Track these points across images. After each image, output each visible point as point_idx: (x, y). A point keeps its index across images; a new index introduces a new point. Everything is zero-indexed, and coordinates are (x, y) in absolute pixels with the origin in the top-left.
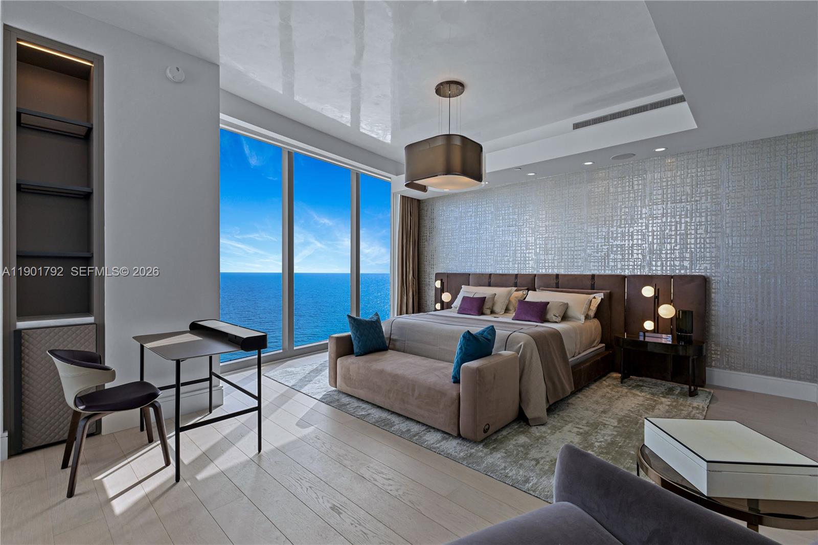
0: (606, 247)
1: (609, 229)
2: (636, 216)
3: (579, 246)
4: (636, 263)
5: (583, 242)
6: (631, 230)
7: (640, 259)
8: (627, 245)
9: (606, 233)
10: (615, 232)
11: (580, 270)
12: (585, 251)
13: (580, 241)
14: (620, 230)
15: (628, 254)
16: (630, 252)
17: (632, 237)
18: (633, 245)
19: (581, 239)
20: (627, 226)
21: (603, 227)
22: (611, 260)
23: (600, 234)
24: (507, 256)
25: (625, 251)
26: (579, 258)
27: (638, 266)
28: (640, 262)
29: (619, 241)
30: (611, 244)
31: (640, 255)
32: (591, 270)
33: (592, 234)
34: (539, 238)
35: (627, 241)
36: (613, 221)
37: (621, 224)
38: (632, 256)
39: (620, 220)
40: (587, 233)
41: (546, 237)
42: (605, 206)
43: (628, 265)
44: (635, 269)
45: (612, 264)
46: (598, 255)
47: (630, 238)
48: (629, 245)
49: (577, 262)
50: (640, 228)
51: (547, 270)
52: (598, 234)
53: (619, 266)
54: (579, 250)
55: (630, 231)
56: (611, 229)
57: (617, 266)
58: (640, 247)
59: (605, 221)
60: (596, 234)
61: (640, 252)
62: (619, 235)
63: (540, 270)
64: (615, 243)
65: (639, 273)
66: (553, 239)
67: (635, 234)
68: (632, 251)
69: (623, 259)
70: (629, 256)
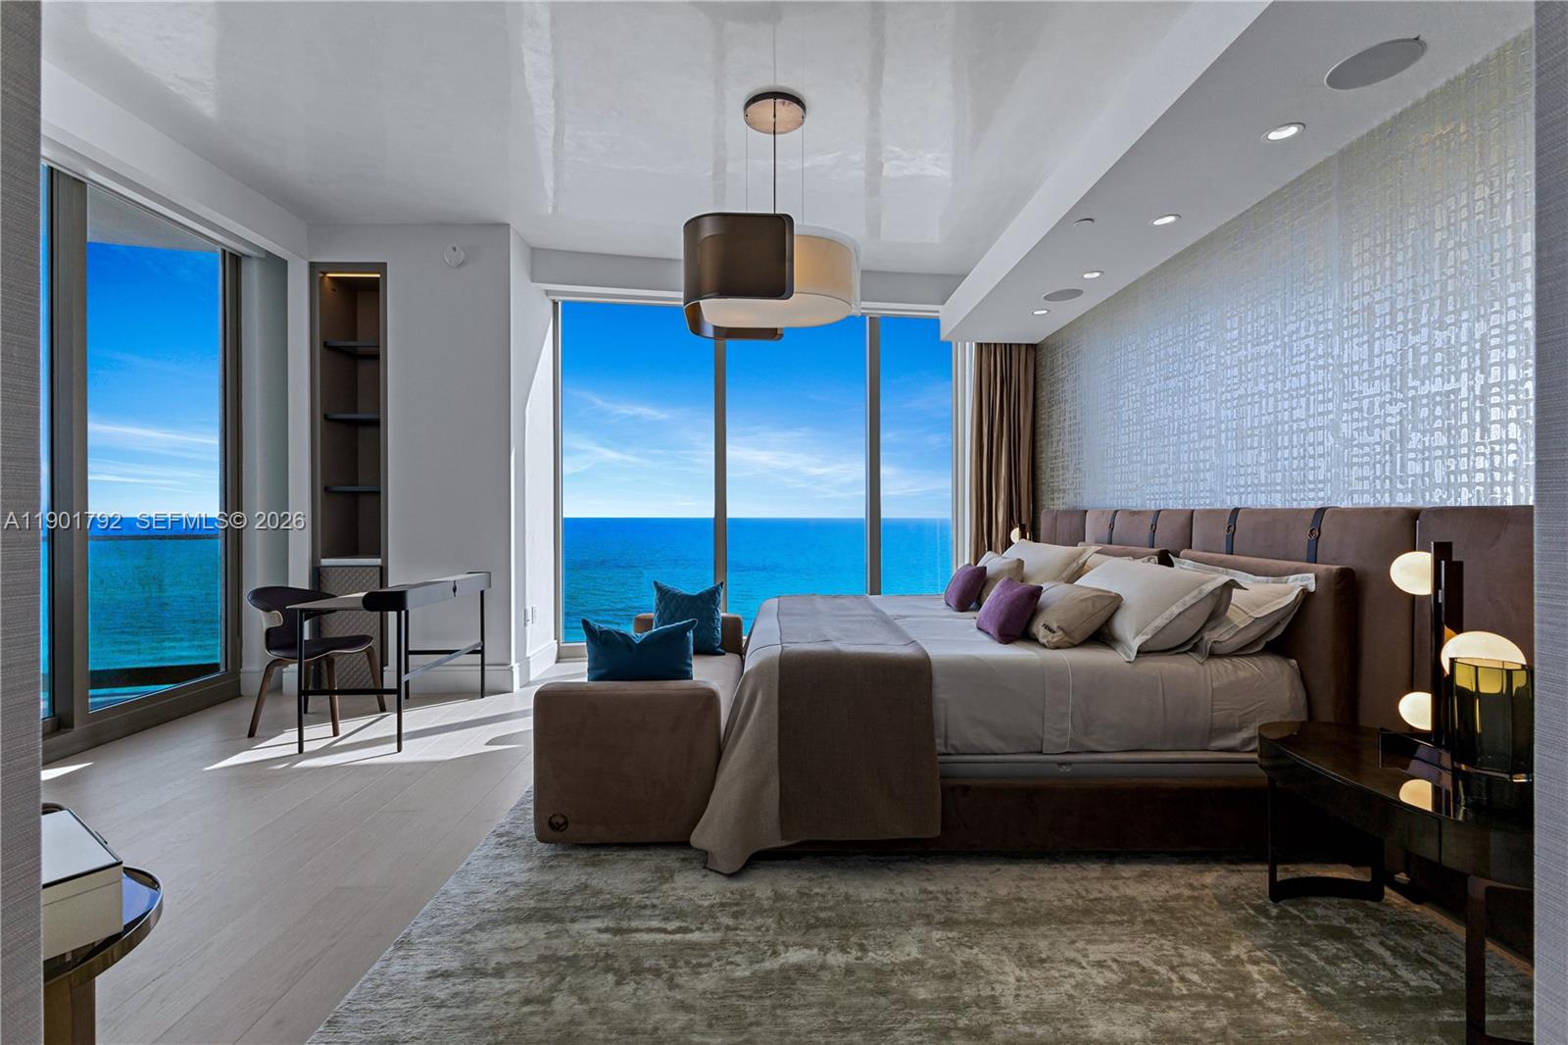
0: (1394, 409)
1: (1405, 341)
2: (1496, 269)
3: (1320, 414)
4: (1497, 459)
5: (1330, 400)
6: (1480, 328)
7: (1515, 441)
8: (1464, 393)
9: (1394, 356)
10: (1425, 348)
11: (1321, 494)
12: (1334, 427)
13: (1320, 397)
14: (1440, 337)
15: (1467, 426)
16: (1478, 419)
17: (1484, 357)
18: (1486, 387)
19: (1323, 392)
20: (1465, 315)
21: (1385, 336)
22: (1412, 455)
23: (1377, 362)
25: (1457, 416)
26: (1321, 456)
27: (1504, 472)
28: (1513, 457)
29: (1439, 380)
30: (1411, 393)
31: (1512, 425)
32: (1352, 493)
33: (1356, 368)
34: (1227, 400)
35: (1464, 376)
36: (1417, 310)
37: (1444, 313)
38: (1485, 431)
39: (1441, 298)
40: (1341, 365)
41: (1240, 397)
42: (1393, 256)
43: (1471, 472)
44: (1493, 483)
45: (1414, 468)
46: (1370, 440)
47: (1478, 363)
48: (1471, 389)
49: (1313, 469)
50: (1512, 315)
51: (1243, 496)
52: (1371, 364)
53: (1439, 475)
54: (1320, 428)
55: (1477, 336)
56: (1413, 339)
57: (1431, 475)
58: (1515, 392)
59: (1392, 314)
60: (1366, 366)
61: (1512, 414)
62: (1439, 356)
63: (1229, 497)
64: (1423, 391)
65: (1510, 502)
66: (1256, 398)
67: (1493, 342)
68: (1485, 416)
69: (1451, 451)
70: (1471, 435)
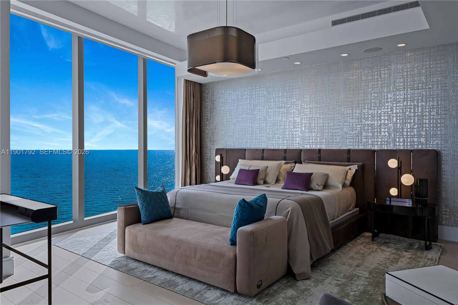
0: (359, 126)
1: (361, 111)
2: (383, 100)
3: (337, 125)
4: (383, 139)
5: (340, 122)
6: (379, 111)
7: (387, 136)
8: (376, 125)
9: (359, 114)
10: (366, 114)
11: (338, 146)
12: (342, 129)
13: (338, 121)
14: (370, 112)
15: (376, 132)
16: (379, 131)
17: (380, 118)
18: (381, 124)
19: (338, 120)
20: (376, 108)
21: (356, 109)
22: (363, 137)
23: (354, 115)
24: (277, 134)
25: (374, 129)
26: (338, 136)
27: (385, 142)
28: (386, 139)
29: (370, 121)
30: (363, 123)
31: (386, 133)
32: (347, 145)
33: (348, 115)
34: (305, 118)
35: (376, 121)
36: (365, 104)
37: (371, 107)
38: (380, 133)
39: (370, 103)
40: (344, 114)
41: (310, 118)
42: (358, 91)
43: (378, 142)
44: (382, 144)
45: (364, 140)
46: (353, 133)
47: (379, 119)
48: (377, 124)
49: (336, 139)
50: (386, 110)
51: (311, 146)
52: (352, 115)
53: (370, 142)
54: (337, 129)
55: (379, 113)
56: (363, 111)
57: (368, 142)
58: (387, 126)
59: (358, 104)
60: (351, 115)
61: (386, 130)
62: (370, 116)
63: (306, 146)
64: (366, 123)
65: (386, 148)
66: (316, 119)
67: (382, 115)
68: (380, 130)
69: (373, 137)
70: (377, 134)
